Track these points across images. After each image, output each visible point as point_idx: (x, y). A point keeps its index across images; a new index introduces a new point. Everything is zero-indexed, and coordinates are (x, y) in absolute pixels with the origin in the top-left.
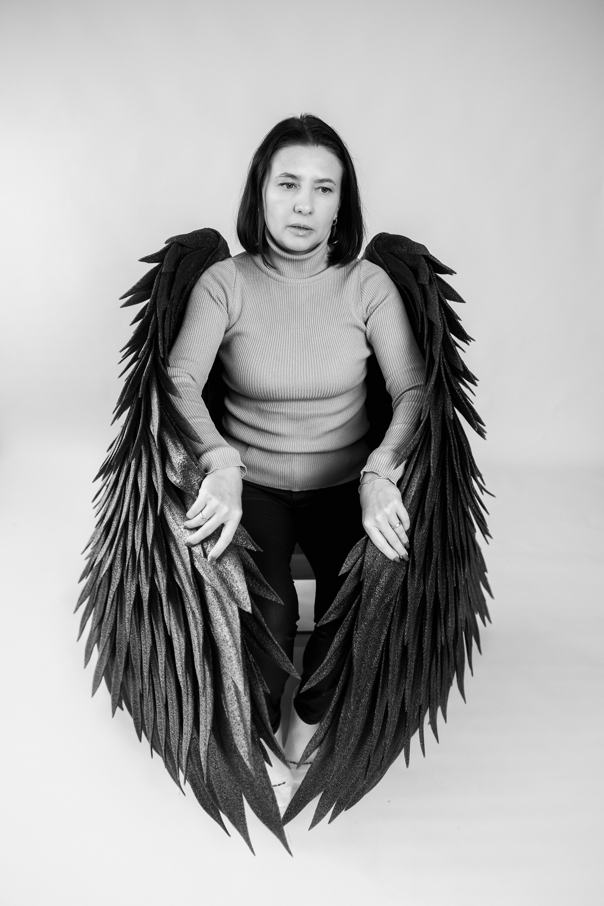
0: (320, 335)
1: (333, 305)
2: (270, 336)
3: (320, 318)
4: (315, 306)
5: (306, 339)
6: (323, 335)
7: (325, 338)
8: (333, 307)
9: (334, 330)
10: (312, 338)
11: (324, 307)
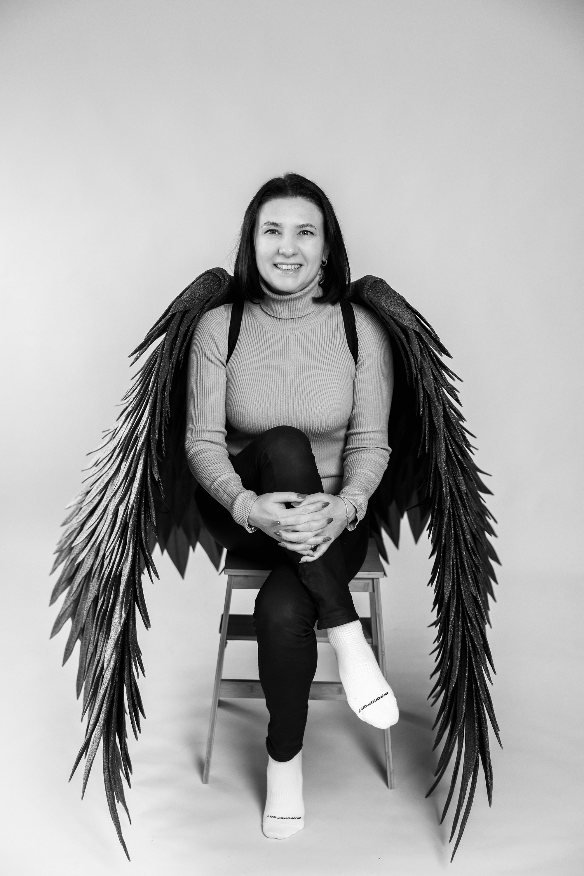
0: (313, 380)
1: (326, 352)
2: (262, 383)
3: (313, 364)
4: (308, 353)
5: (298, 385)
6: (315, 380)
7: (318, 384)
8: (327, 353)
9: (327, 376)
10: (305, 384)
11: (318, 354)
